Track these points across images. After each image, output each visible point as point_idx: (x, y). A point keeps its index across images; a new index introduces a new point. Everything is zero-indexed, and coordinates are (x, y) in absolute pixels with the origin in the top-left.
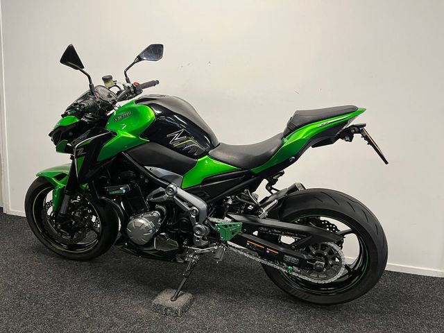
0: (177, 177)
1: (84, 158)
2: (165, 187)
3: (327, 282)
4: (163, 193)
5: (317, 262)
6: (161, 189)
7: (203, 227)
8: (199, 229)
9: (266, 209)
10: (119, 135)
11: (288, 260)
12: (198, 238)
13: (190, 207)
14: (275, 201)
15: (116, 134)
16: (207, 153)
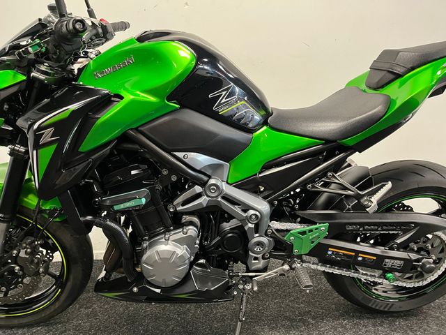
1: (54, 146)
2: (203, 184)
4: (199, 196)
5: (424, 260)
7: (265, 240)
8: (259, 244)
9: (375, 199)
10: (128, 97)
11: (389, 265)
12: (256, 259)
13: (245, 211)
14: (389, 185)
15: (121, 98)
16: (265, 123)
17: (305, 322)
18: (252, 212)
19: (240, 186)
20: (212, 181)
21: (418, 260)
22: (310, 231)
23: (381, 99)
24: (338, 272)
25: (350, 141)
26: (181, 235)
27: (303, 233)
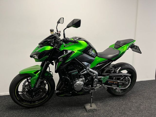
0: (89, 65)
1: (62, 62)
2: (86, 69)
3: (126, 88)
6: (85, 70)
7: (97, 80)
8: (96, 81)
9: (118, 70)
10: (76, 52)
11: (120, 84)
12: (95, 84)
13: (93, 74)
14: (120, 68)
15: (74, 52)
16: (97, 56)
17: (102, 99)
18: (95, 74)
19: (93, 69)
20: (87, 68)
21: (125, 83)
22: (106, 78)
23: (118, 51)
24: (110, 87)
25: (113, 59)
26: (82, 80)
27: (104, 78)
